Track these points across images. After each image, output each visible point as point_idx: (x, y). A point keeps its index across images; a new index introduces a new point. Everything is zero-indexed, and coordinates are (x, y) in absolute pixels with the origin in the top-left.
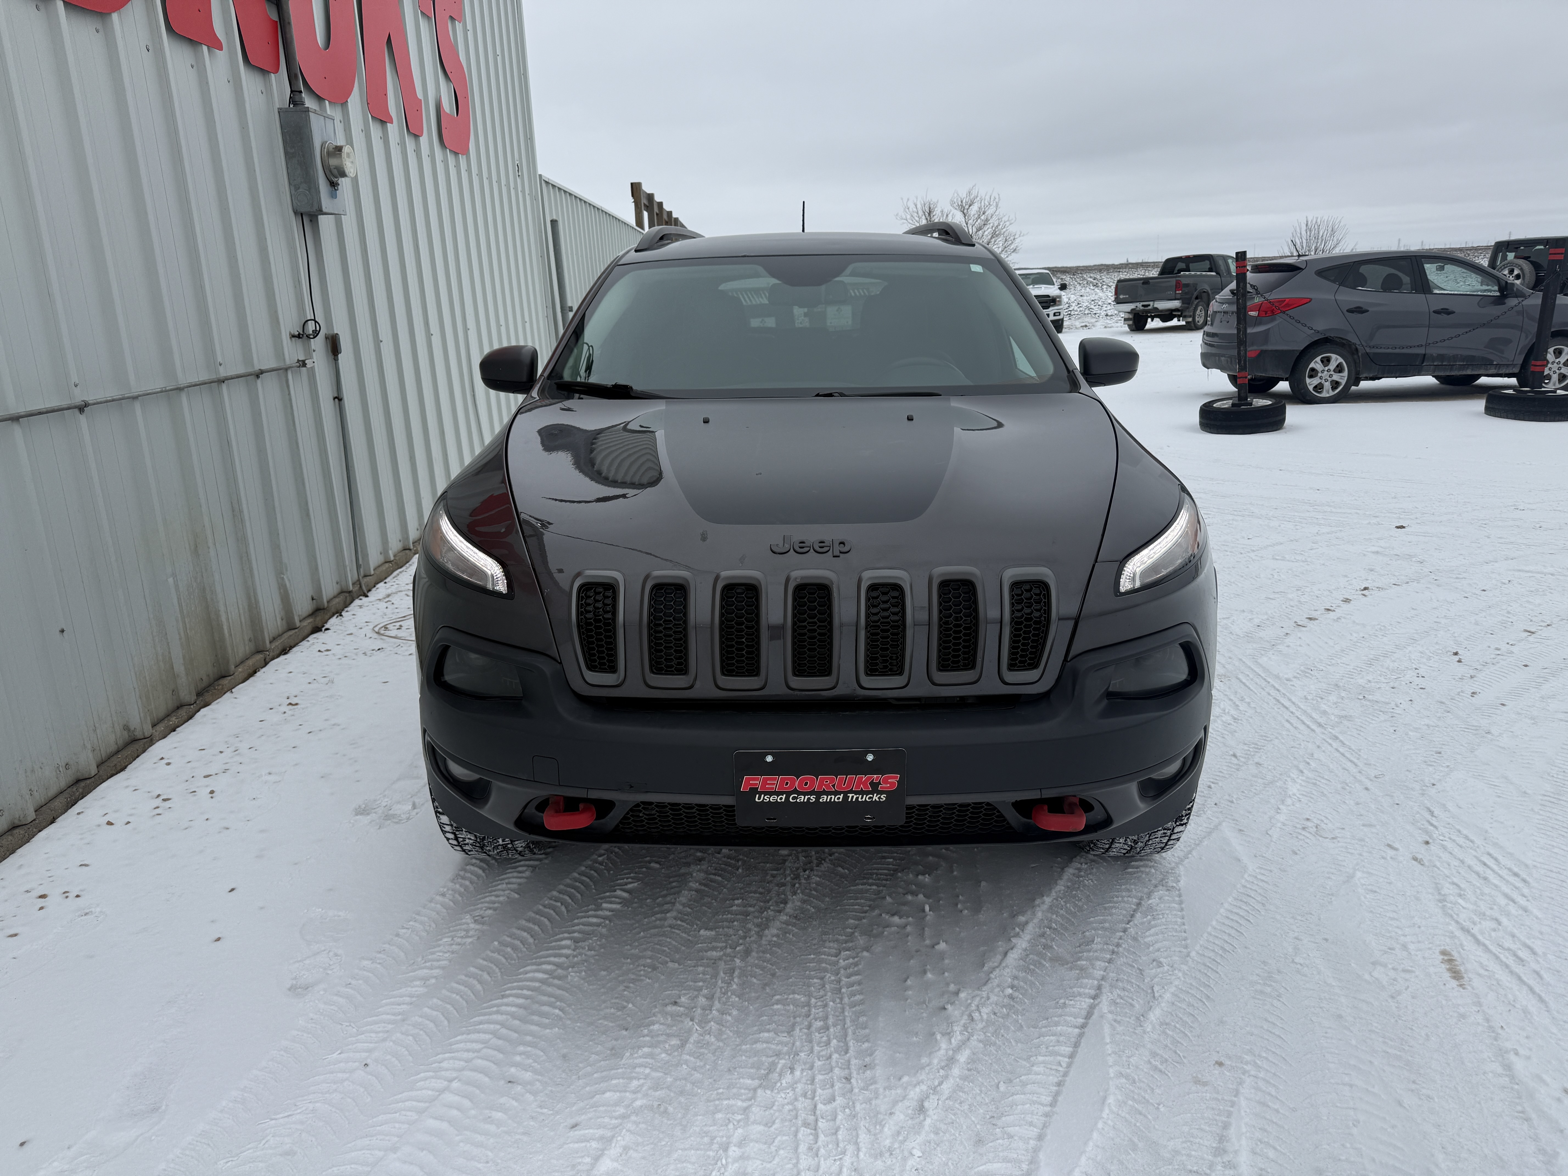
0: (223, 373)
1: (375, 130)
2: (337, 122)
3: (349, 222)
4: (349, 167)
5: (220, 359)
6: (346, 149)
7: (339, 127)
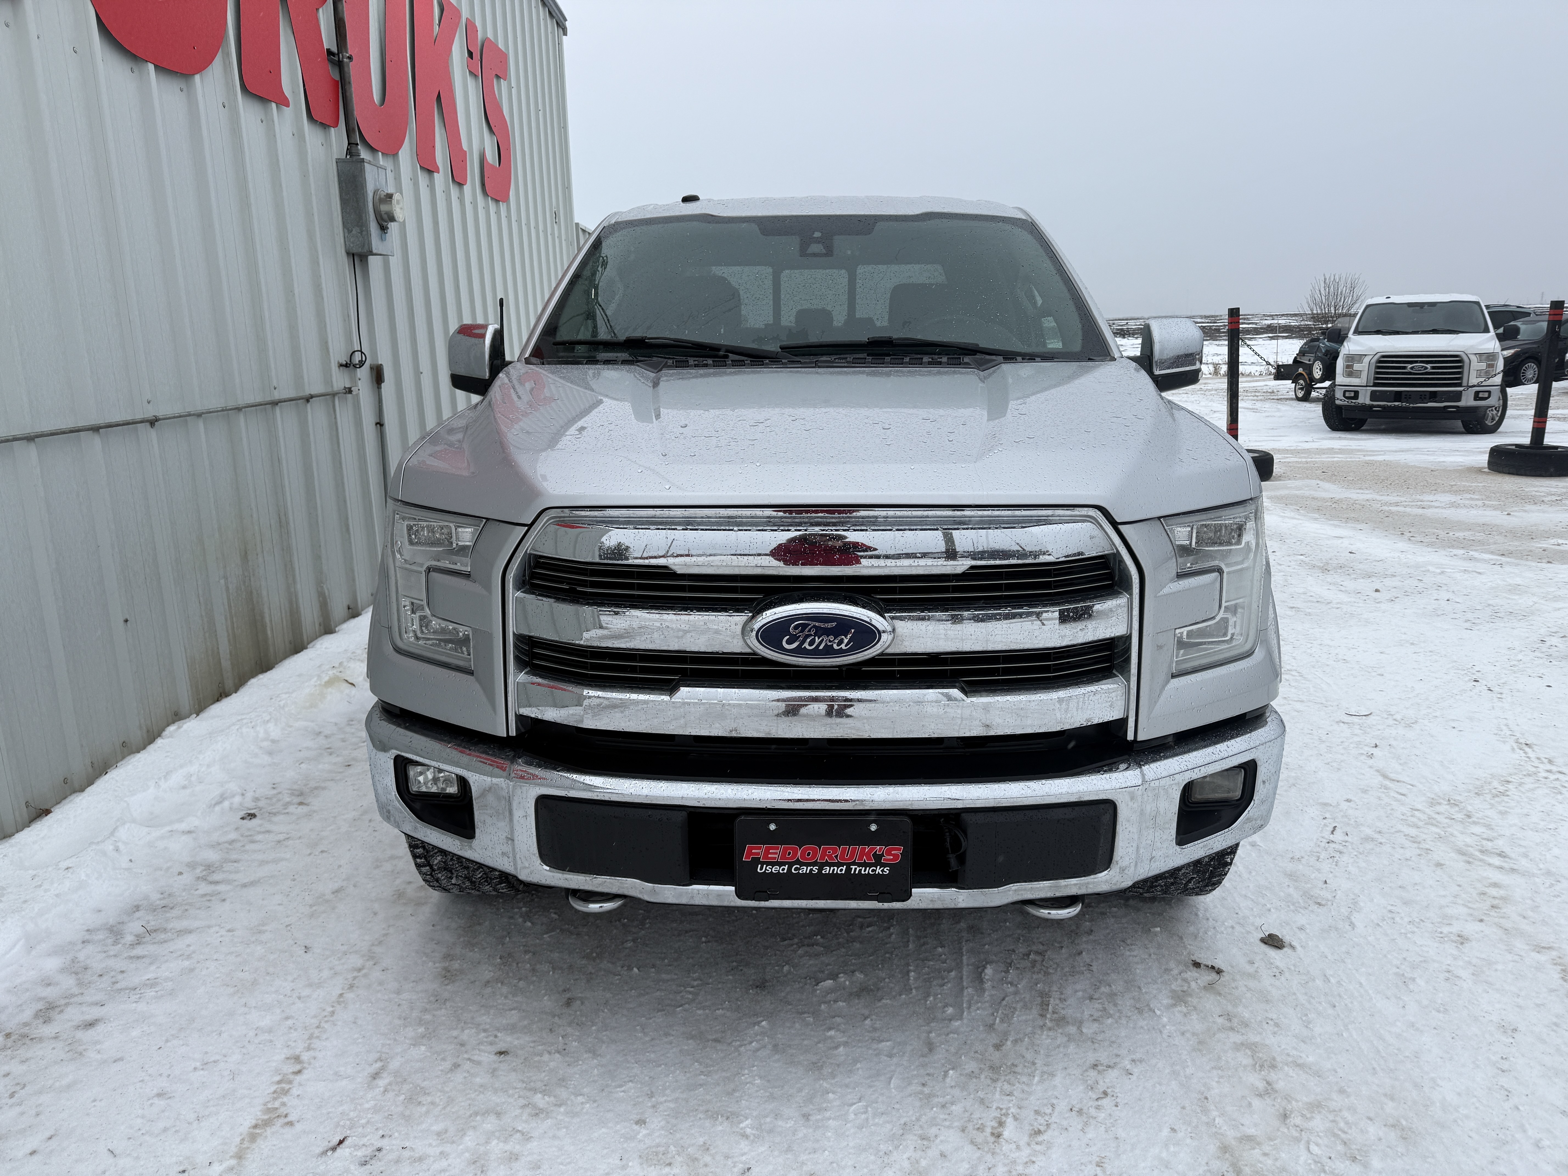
0: (277, 396)
1: (422, 178)
2: (389, 171)
3: (395, 262)
4: (398, 214)
5: (275, 384)
6: (396, 197)
7: (390, 176)
